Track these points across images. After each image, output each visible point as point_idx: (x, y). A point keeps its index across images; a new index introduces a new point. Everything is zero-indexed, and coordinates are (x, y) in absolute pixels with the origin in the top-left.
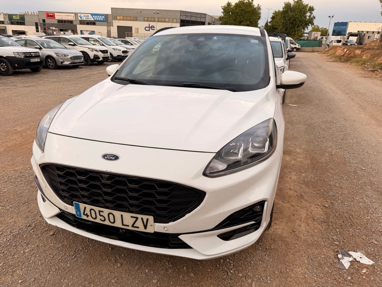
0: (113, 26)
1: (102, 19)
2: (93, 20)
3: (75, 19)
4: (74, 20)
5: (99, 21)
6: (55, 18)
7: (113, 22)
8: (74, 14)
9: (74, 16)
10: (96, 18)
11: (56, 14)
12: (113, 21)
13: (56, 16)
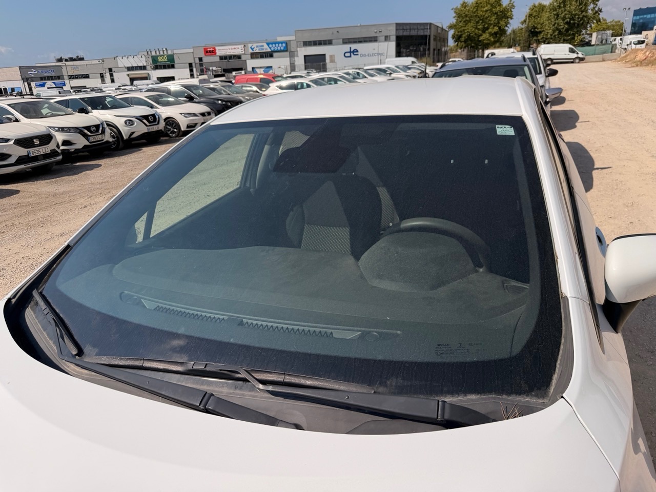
0: (298, 56)
1: (282, 48)
2: (269, 50)
3: (243, 52)
4: (243, 54)
5: (278, 51)
6: (216, 53)
7: (297, 51)
8: (243, 46)
9: (243, 48)
10: (274, 47)
11: (217, 48)
12: (299, 49)
13: (217, 51)
